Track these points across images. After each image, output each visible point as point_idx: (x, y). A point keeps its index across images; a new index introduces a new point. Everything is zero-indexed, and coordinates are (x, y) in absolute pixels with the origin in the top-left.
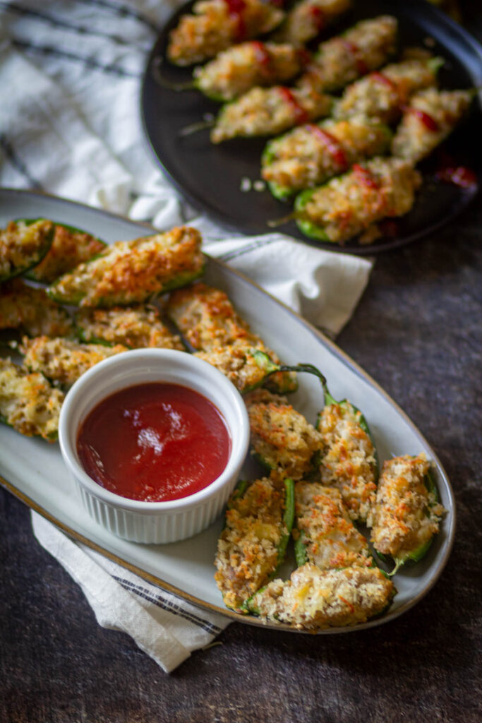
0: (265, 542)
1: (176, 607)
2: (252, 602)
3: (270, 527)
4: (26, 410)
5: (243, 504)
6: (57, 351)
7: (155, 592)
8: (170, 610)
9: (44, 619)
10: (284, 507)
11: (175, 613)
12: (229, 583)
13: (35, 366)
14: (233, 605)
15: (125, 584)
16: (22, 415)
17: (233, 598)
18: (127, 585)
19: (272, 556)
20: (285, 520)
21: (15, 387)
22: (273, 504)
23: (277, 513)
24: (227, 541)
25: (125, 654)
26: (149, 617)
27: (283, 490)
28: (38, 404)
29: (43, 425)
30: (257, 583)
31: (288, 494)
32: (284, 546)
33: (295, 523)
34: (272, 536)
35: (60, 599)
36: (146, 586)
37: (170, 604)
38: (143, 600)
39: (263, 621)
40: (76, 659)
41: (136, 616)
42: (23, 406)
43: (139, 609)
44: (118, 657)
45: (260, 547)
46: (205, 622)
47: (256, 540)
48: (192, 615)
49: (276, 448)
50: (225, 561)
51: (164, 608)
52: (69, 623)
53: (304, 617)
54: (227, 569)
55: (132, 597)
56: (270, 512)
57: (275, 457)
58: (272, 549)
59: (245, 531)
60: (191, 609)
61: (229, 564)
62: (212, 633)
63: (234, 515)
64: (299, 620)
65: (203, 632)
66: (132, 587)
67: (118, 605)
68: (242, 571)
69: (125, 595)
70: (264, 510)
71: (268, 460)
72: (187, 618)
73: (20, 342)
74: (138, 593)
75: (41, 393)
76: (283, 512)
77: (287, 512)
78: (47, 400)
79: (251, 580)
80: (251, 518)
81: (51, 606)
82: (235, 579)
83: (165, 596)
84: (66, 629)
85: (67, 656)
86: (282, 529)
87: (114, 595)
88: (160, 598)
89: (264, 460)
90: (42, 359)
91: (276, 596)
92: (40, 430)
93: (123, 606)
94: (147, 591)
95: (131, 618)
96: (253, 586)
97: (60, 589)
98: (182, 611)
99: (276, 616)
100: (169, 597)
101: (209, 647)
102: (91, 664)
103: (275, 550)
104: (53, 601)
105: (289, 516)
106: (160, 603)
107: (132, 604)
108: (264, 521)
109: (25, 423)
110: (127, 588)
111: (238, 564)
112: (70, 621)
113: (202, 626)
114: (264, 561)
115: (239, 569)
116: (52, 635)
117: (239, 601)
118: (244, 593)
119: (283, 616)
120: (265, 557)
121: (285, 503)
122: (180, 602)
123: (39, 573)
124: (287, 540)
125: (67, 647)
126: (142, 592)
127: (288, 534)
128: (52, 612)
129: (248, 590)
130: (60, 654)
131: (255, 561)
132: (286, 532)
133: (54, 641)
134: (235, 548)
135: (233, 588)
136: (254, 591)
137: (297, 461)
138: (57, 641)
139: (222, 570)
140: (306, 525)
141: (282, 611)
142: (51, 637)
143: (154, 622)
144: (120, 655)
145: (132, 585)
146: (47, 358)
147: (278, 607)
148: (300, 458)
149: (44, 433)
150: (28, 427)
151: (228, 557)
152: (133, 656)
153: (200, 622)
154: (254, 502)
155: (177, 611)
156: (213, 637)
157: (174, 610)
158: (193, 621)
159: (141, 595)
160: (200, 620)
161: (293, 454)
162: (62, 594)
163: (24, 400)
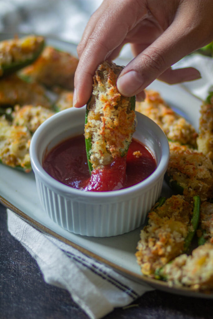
0: (175, 233)
1: (105, 273)
2: (162, 271)
3: (180, 224)
4: (11, 147)
5: (161, 210)
6: (38, 114)
7: (90, 262)
8: (100, 275)
9: (7, 282)
10: (191, 213)
11: (104, 278)
12: (146, 258)
13: (21, 122)
14: (147, 273)
15: (68, 254)
16: (8, 150)
17: (148, 268)
18: (70, 255)
19: (180, 243)
20: (191, 221)
21: (5, 132)
22: (183, 210)
23: (186, 217)
24: (147, 232)
25: (64, 308)
26: (83, 277)
27: (192, 202)
28: (20, 144)
29: (22, 158)
30: (167, 258)
31: (196, 205)
32: (190, 239)
33: (199, 225)
34: (181, 229)
35: (21, 270)
36: (83, 256)
37: (101, 270)
38: (80, 265)
39: (170, 284)
40: (27, 308)
41: (73, 275)
42: (9, 144)
43: (76, 270)
44: (58, 309)
45: (172, 235)
46: (126, 287)
47: (169, 230)
48: (117, 281)
49: (188, 177)
50: (144, 244)
51: (96, 273)
52: (25, 286)
53: (200, 278)
54: (146, 250)
55: (72, 262)
56: (181, 215)
57: (187, 183)
58: (180, 238)
59: (161, 225)
60: (116, 276)
61: (147, 246)
62: (131, 296)
63: (154, 215)
64: (197, 281)
65: (125, 295)
66: (72, 256)
67: (61, 266)
68: (157, 249)
69: (67, 260)
70: (177, 213)
71: (183, 185)
72: (113, 283)
73: (13, 110)
74: (76, 260)
75: (23, 137)
76: (191, 217)
77: (194, 217)
78: (27, 141)
79: (163, 256)
80: (167, 218)
81: (13, 274)
82: (151, 255)
83: (97, 265)
84: (22, 289)
85: (20, 306)
86: (189, 227)
87: (58, 259)
88: (93, 265)
89: (180, 184)
90: (26, 118)
91: (181, 266)
92: (20, 161)
93: (65, 267)
94: (84, 260)
95: (70, 276)
96: (163, 260)
97: (21, 265)
98: (109, 276)
99: (180, 280)
100: (100, 266)
101: (128, 307)
102: (38, 312)
103: (183, 239)
104: (15, 271)
105: (195, 219)
106: (93, 269)
107: (72, 266)
108: (176, 220)
109: (10, 156)
110: (70, 257)
111: (154, 245)
112: (26, 284)
113: (124, 291)
114: (174, 244)
115: (154, 248)
116: (11, 293)
117: (152, 270)
118: (157, 265)
119: (185, 280)
120: (174, 242)
121: (192, 211)
122: (108, 270)
123: (8, 254)
124: (192, 235)
125: (21, 301)
126: (80, 260)
127: (193, 231)
128: (13, 279)
129: (160, 264)
130: (15, 305)
131: (166, 244)
132: (192, 229)
133: (12, 296)
134: (153, 235)
135: (149, 261)
136: (164, 264)
137: (204, 186)
138: (15, 297)
139: (142, 250)
140: (207, 225)
141: (185, 276)
142: (10, 294)
143: (87, 281)
144: (60, 308)
145: (73, 255)
146: (30, 118)
147: (182, 273)
148: (206, 185)
149: (22, 163)
150: (12, 159)
151: (147, 241)
152: (70, 310)
153: (122, 287)
154: (170, 208)
155: (105, 276)
156: (131, 300)
157: (103, 276)
158: (117, 286)
159: (79, 262)
160: (122, 285)
161: (200, 181)
162: (23, 267)
163: (11, 140)
